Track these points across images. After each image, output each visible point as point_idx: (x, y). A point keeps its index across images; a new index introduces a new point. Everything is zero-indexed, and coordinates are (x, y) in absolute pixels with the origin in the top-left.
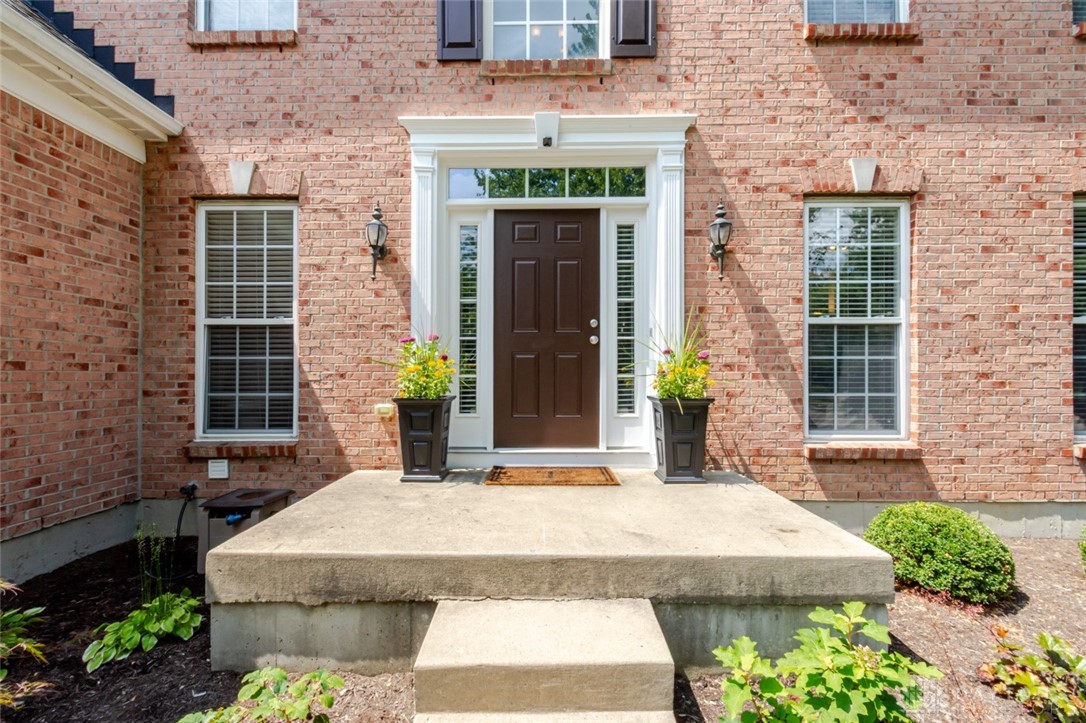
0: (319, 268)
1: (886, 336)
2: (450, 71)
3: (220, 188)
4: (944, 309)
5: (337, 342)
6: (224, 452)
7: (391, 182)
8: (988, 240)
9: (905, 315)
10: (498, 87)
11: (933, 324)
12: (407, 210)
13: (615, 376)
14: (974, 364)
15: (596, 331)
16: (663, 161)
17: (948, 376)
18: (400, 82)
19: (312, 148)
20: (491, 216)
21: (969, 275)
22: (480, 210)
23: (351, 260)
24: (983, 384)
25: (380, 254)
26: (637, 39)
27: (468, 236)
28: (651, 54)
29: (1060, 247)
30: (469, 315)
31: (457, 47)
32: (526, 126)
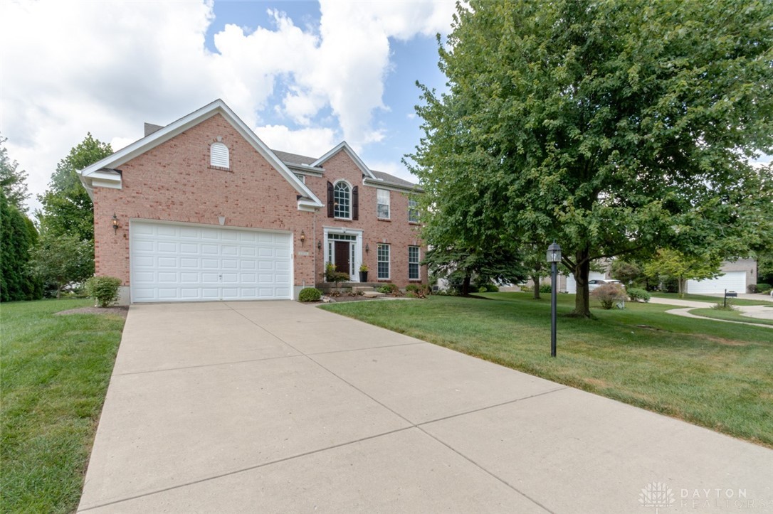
1: (387, 264)
2: (329, 219)
7: (321, 236)
8: (399, 251)
10: (336, 222)
12: (323, 241)
13: (352, 269)
14: (397, 268)
15: (349, 262)
17: (394, 270)
18: (322, 220)
20: (334, 242)
21: (397, 256)
24: (398, 271)
25: (319, 247)
26: (356, 217)
27: (330, 244)
28: (357, 220)
29: (408, 253)
30: (330, 258)
31: (331, 215)
32: (341, 229)
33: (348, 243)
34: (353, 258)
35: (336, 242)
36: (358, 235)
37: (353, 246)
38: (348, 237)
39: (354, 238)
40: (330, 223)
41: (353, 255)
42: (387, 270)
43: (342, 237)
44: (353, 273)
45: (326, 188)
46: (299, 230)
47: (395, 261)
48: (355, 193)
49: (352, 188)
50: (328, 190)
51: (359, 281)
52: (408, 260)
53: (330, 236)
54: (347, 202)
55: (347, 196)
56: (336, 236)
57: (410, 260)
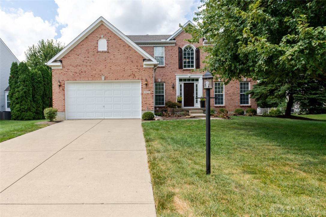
0: (167, 89)
1: (222, 95)
2: (180, 70)
3: (158, 81)
4: (227, 93)
5: (169, 96)
6: (158, 107)
7: (174, 80)
8: (232, 86)
9: (224, 93)
10: (184, 71)
11: (226, 94)
12: (176, 83)
13: (196, 100)
14: (230, 98)
15: (194, 95)
16: (201, 79)
17: (228, 99)
18: (175, 71)
19: (166, 77)
20: (183, 84)
21: (230, 89)
23: (170, 88)
24: (231, 100)
25: (173, 88)
26: (198, 67)
27: (181, 85)
28: (199, 68)
29: (239, 87)
30: (181, 93)
31: (180, 67)
32: (187, 75)
33: (194, 83)
34: (197, 93)
35: (184, 83)
36: (200, 78)
37: (197, 85)
38: (193, 80)
39: (197, 80)
40: (181, 72)
41: (197, 90)
42: (222, 99)
43: (189, 80)
44: (197, 102)
45: (178, 52)
46: (144, 78)
47: (228, 93)
48: (198, 51)
49: (195, 49)
50: (179, 52)
51: (200, 108)
52: (239, 92)
53: (181, 80)
54: (192, 58)
55: (192, 54)
56: (185, 80)
57: (241, 92)
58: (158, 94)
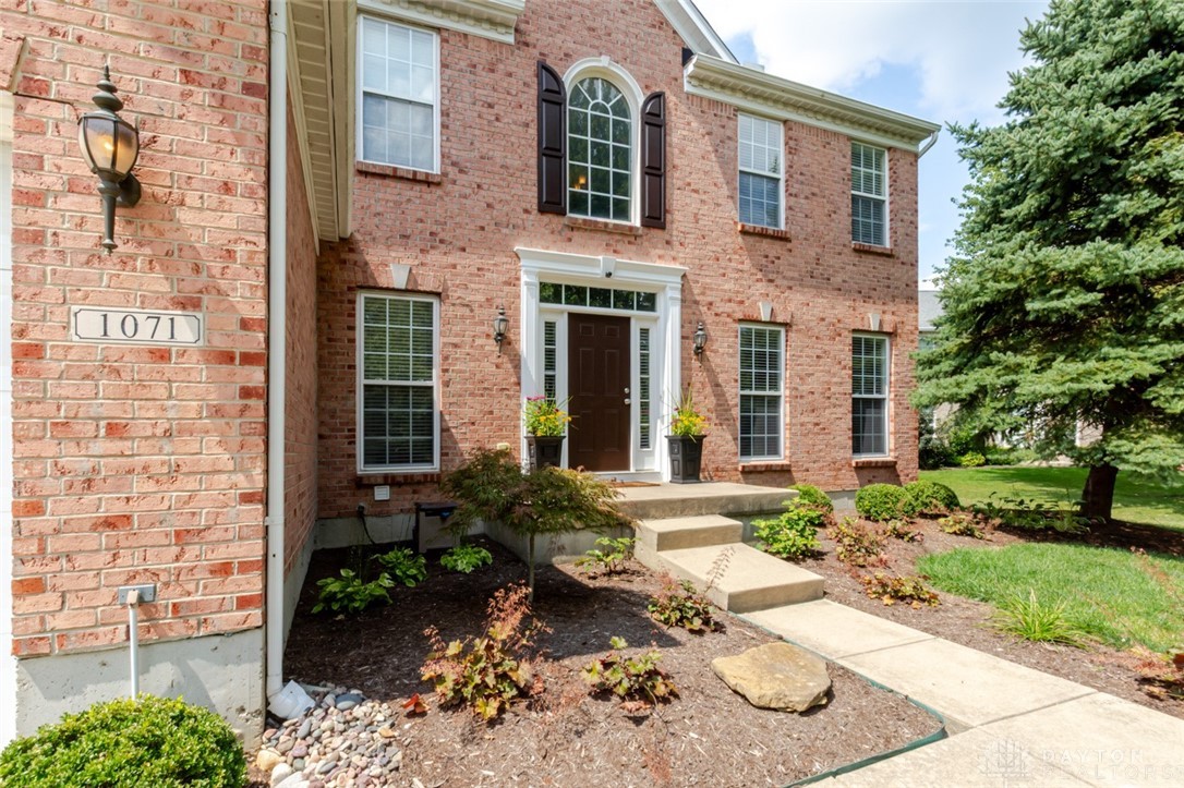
0: (456, 346)
1: (774, 402)
2: (546, 218)
3: (383, 282)
4: (800, 388)
5: (469, 400)
6: (390, 481)
7: (506, 289)
8: (819, 352)
9: (783, 391)
10: (576, 233)
11: (796, 396)
12: (518, 309)
13: (639, 425)
14: (811, 418)
15: (628, 396)
16: (670, 293)
17: (802, 425)
18: (513, 221)
19: (450, 259)
20: (566, 317)
21: (811, 370)
22: (560, 313)
23: (479, 342)
24: (816, 429)
25: (503, 339)
26: (656, 217)
27: (550, 328)
28: (662, 227)
29: (847, 357)
30: (550, 382)
31: (551, 204)
32: (594, 263)
33: (627, 320)
34: (645, 385)
35: (572, 316)
36: (664, 288)
37: (645, 333)
38: (624, 299)
39: (648, 302)
40: (551, 237)
41: (644, 369)
42: (774, 424)
43: (600, 296)
44: (645, 442)
45: (533, 92)
47: (804, 388)
48: (655, 119)
49: (641, 100)
50: (542, 100)
51: (667, 476)
52: (848, 387)
53: (551, 292)
54: (623, 158)
55: (623, 133)
56: (576, 294)
57: (856, 388)
58: (388, 382)
